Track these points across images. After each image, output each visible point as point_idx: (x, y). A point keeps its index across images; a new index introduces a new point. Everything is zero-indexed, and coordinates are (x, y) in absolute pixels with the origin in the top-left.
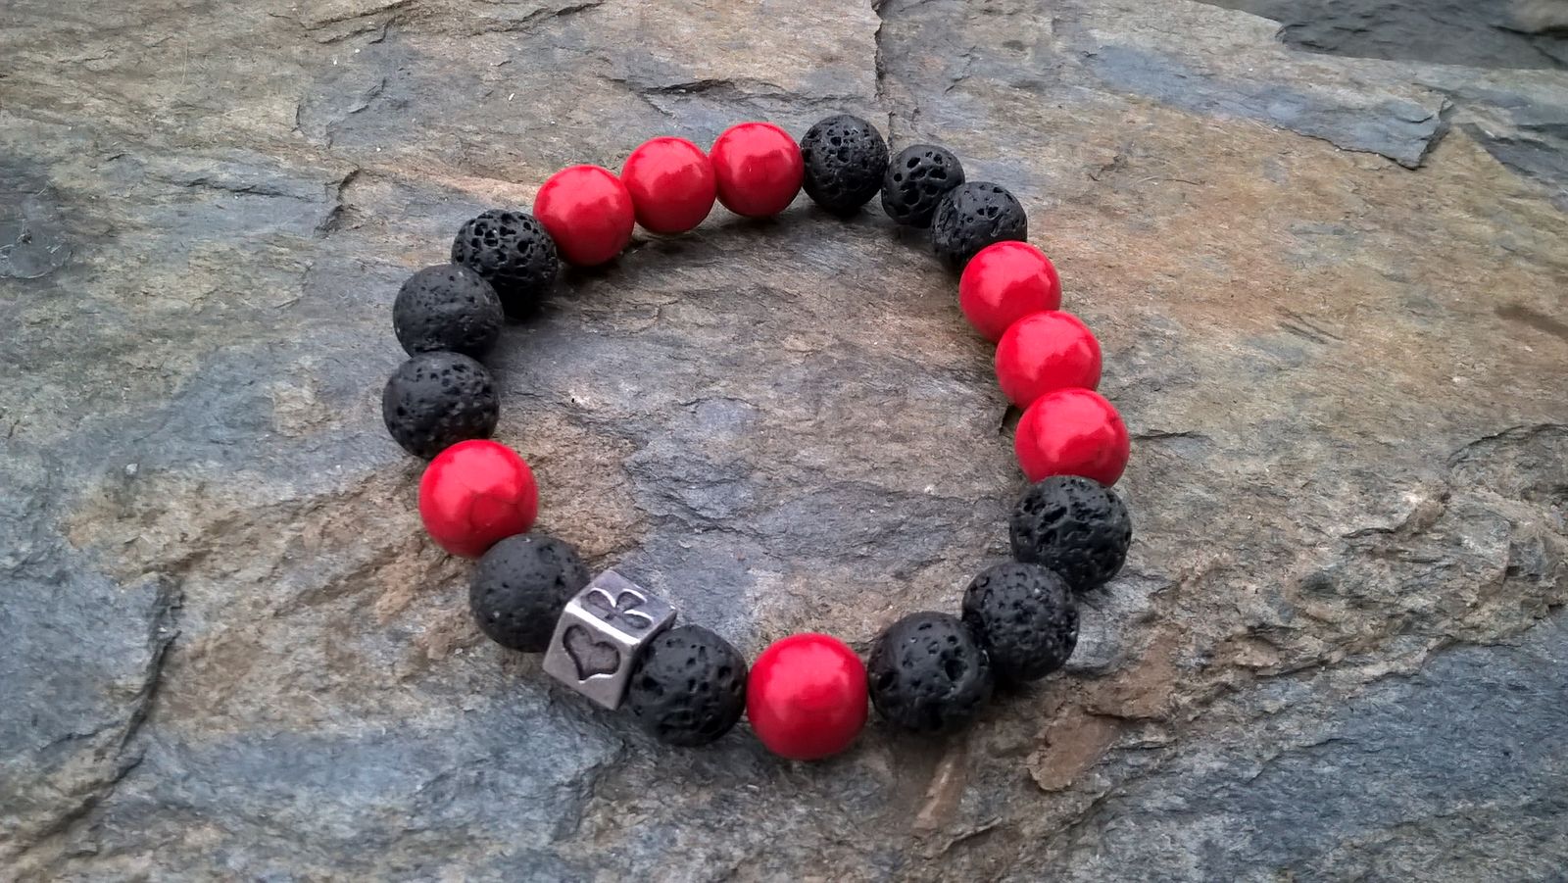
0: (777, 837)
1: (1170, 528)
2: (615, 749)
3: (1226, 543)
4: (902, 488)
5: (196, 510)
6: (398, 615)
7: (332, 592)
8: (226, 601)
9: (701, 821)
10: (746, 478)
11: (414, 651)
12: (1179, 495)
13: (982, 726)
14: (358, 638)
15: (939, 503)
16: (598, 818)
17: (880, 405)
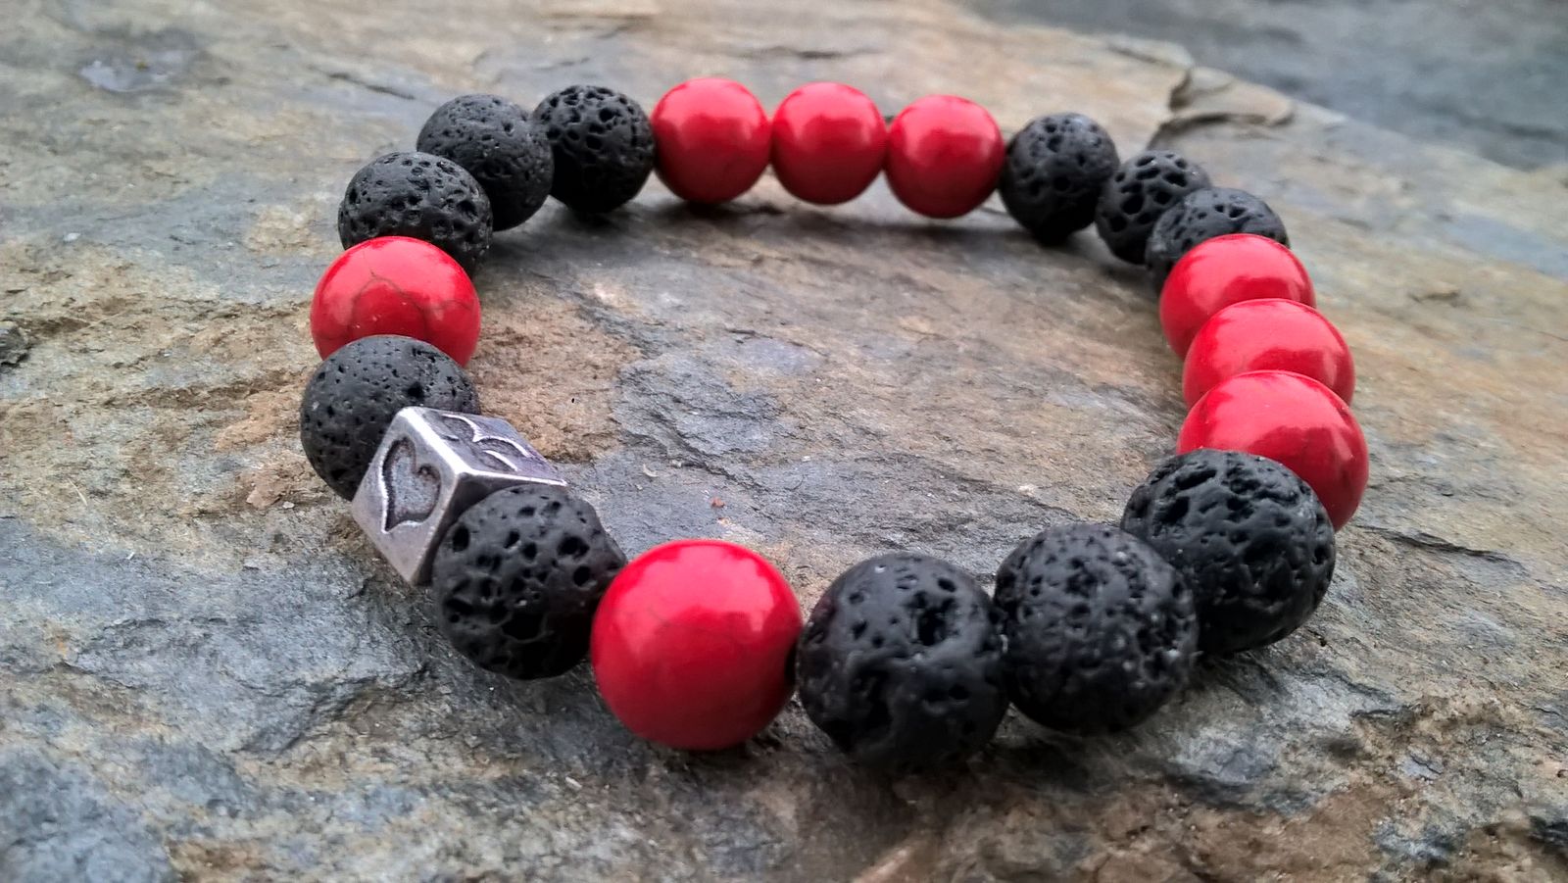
0: (566, 860)
1: (1418, 647)
2: (403, 669)
3: (1518, 696)
4: (986, 479)
5: (103, 283)
6: (244, 446)
7: (185, 399)
8: (64, 374)
9: (464, 797)
10: (771, 419)
11: (234, 488)
12: (1448, 617)
13: (985, 810)
14: (183, 455)
15: (1037, 511)
16: (325, 747)
17: (1002, 399)
